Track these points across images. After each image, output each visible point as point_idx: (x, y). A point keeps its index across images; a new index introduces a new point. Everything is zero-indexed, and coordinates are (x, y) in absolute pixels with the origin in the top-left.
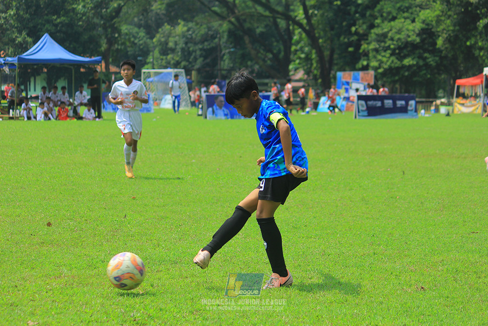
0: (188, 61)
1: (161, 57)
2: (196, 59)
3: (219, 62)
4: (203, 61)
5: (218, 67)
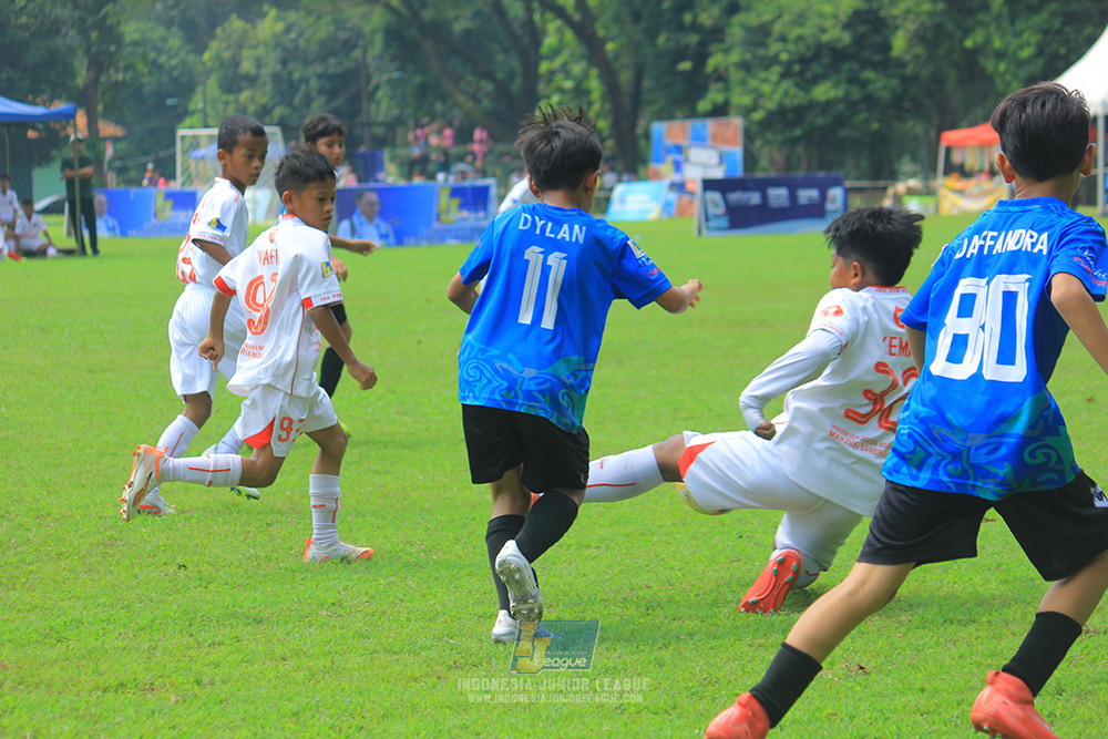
0: (290, 104)
1: (225, 97)
2: (308, 101)
3: (364, 106)
4: (328, 102)
5: (363, 118)
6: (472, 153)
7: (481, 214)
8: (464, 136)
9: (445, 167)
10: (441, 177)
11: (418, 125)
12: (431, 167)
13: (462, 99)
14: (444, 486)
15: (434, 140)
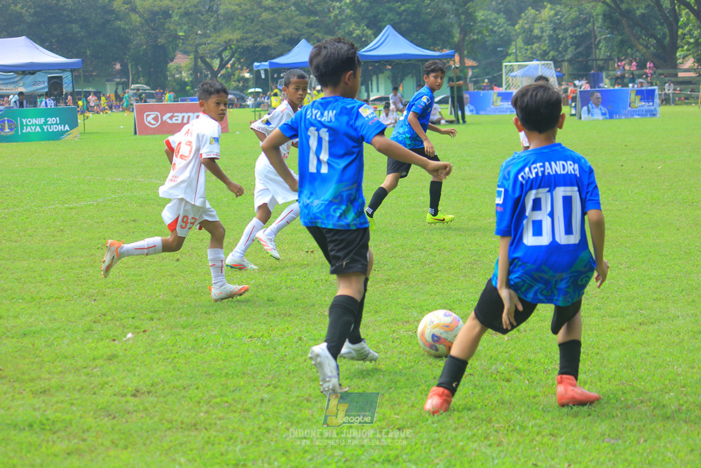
0: (557, 50)
1: (526, 47)
2: (566, 48)
3: (594, 50)
4: (575, 49)
5: (593, 57)
6: (646, 74)
7: (651, 104)
8: (642, 66)
9: (633, 80)
10: (631, 85)
11: (620, 60)
12: (626, 80)
13: (641, 47)
14: (636, 236)
15: (627, 67)
